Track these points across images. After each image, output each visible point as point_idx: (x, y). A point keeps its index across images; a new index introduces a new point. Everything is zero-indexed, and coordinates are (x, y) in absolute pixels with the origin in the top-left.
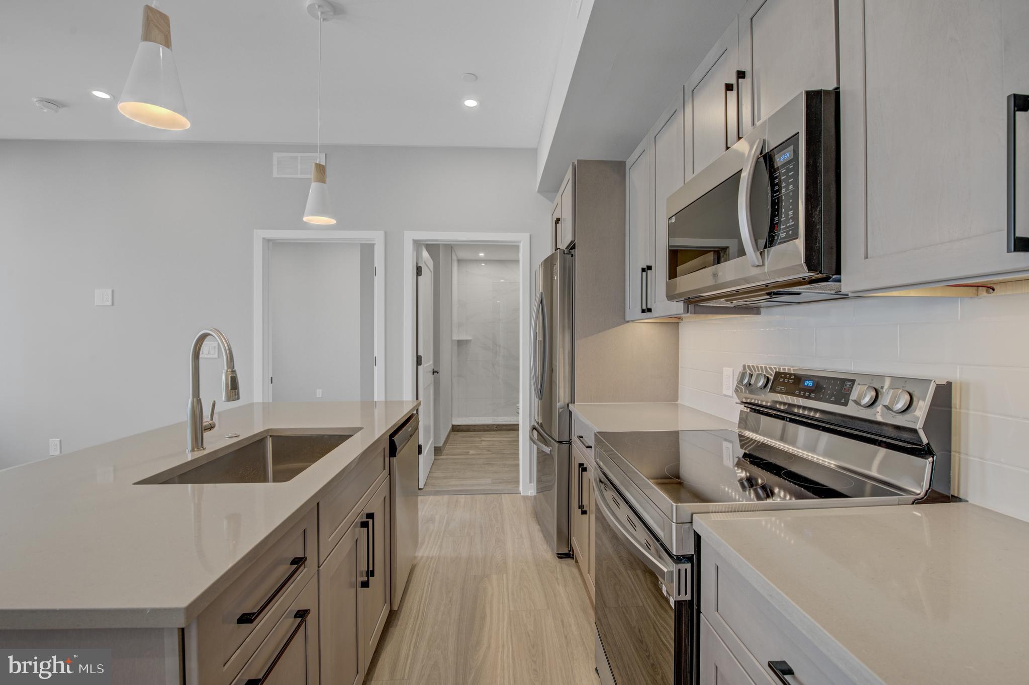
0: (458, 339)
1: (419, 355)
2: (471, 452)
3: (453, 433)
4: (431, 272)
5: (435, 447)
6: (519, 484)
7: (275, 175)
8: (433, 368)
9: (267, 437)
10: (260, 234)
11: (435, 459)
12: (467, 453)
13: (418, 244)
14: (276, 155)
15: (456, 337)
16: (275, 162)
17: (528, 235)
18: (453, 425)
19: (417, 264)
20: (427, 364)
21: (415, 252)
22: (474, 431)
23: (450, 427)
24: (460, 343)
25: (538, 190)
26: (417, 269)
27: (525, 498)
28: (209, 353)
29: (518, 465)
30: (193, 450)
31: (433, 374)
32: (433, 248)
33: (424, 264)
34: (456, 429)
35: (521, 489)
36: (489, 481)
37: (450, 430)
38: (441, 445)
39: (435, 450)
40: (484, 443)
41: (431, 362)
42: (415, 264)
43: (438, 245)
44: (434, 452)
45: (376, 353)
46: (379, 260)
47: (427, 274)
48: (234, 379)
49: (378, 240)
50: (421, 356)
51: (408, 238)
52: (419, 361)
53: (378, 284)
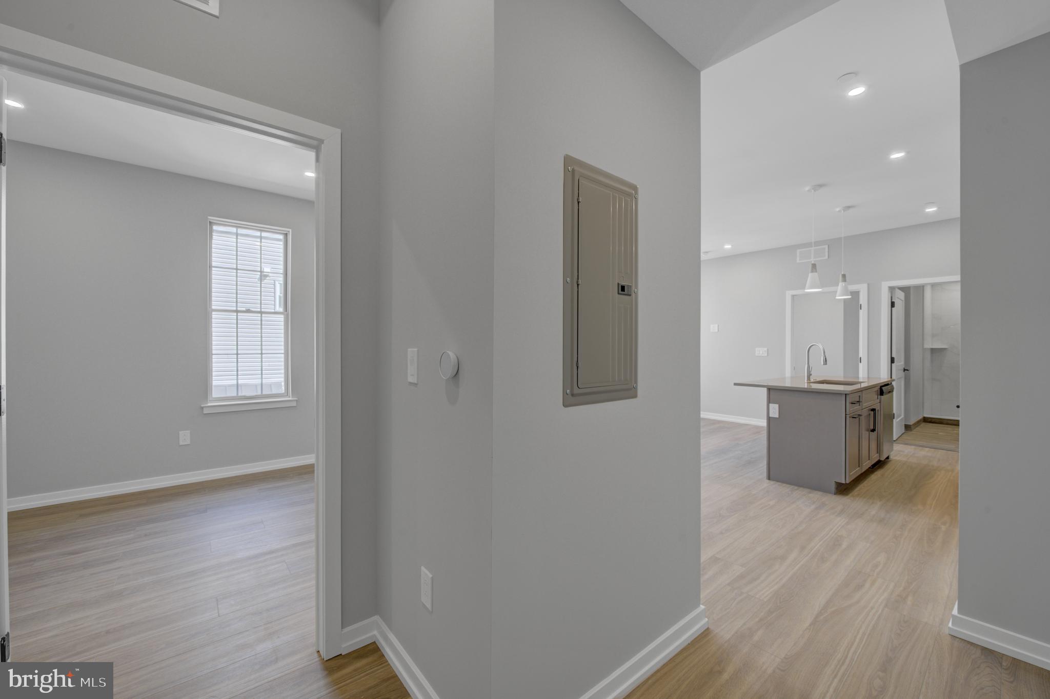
0: (931, 347)
1: (893, 356)
3: (923, 422)
4: (903, 301)
7: (798, 261)
8: (904, 367)
10: (789, 294)
11: (905, 432)
12: (937, 434)
13: (892, 289)
14: (798, 251)
15: (928, 347)
16: (798, 254)
18: (924, 417)
19: (891, 300)
20: (900, 363)
21: (890, 294)
24: (934, 351)
26: (891, 303)
28: (763, 354)
31: (904, 370)
32: (905, 290)
33: (896, 299)
34: (926, 420)
37: (921, 420)
38: (912, 424)
41: (903, 363)
43: (910, 287)
44: (905, 427)
45: (861, 355)
46: (863, 300)
47: (900, 305)
48: (826, 359)
49: (863, 289)
50: (894, 358)
51: (885, 286)
52: (892, 360)
53: (863, 314)
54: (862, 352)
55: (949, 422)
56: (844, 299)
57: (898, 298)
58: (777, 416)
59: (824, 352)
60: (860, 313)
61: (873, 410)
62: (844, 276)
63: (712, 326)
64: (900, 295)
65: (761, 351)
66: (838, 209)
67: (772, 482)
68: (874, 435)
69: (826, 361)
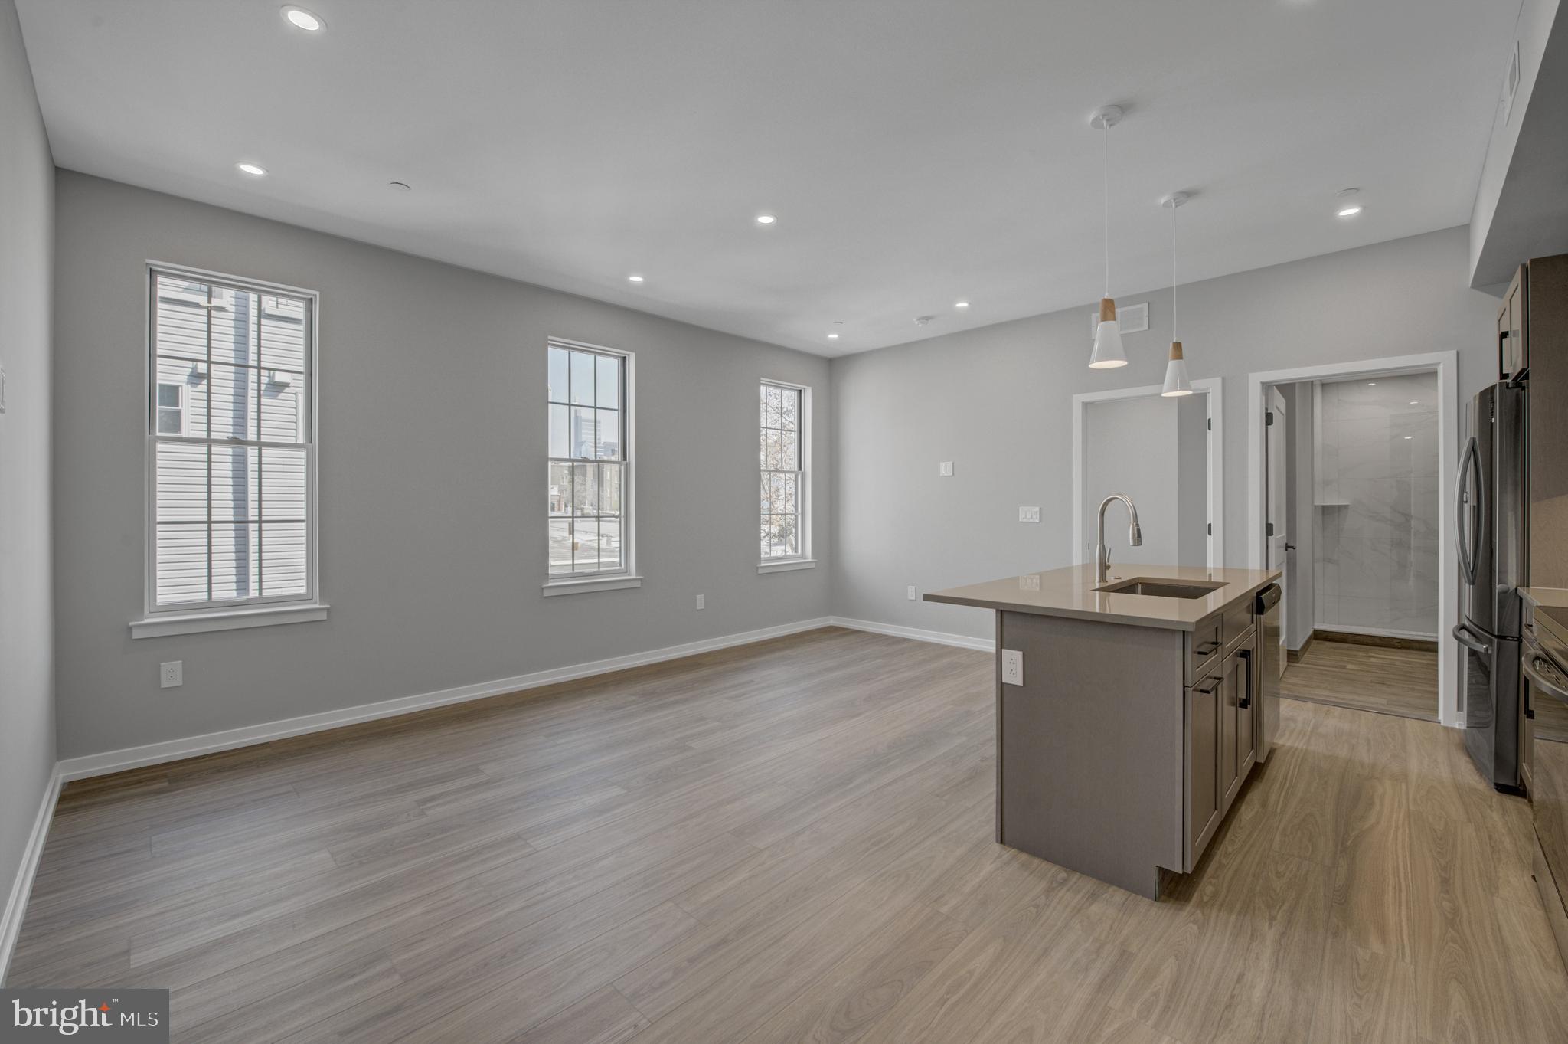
0: (1324, 504)
1: (1269, 522)
2: (1350, 666)
3: (1314, 641)
4: (1283, 414)
5: (1288, 650)
6: (1437, 713)
8: (1285, 542)
9: (1137, 584)
10: (1078, 399)
11: (1288, 666)
12: (1344, 667)
13: (1267, 387)
15: (1319, 502)
17: (1455, 352)
18: (1315, 630)
19: (1266, 409)
20: (1280, 536)
21: (1264, 397)
22: (1354, 643)
23: (1310, 632)
24: (1326, 510)
25: (1472, 284)
26: (1266, 416)
27: (1447, 730)
28: (1032, 517)
29: (1437, 693)
30: (1100, 582)
31: (1286, 550)
32: (1287, 389)
33: (1275, 408)
34: (1319, 636)
35: (1441, 717)
36: (1384, 701)
37: (1311, 636)
38: (1298, 649)
39: (1288, 654)
40: (1372, 660)
41: (1284, 534)
42: (1264, 409)
43: (1294, 384)
44: (1288, 657)
45: (1210, 519)
46: (1214, 411)
47: (1279, 420)
48: (1139, 530)
49: (1213, 387)
50: (1272, 525)
51: (1254, 382)
52: (1269, 530)
53: (1214, 439)
54: (1213, 514)
55: (1357, 638)
56: (1180, 398)
57: (1277, 408)
58: (1018, 681)
59: (1135, 516)
60: (1208, 435)
61: (1245, 654)
62: (1178, 346)
63: (943, 465)
64: (1279, 402)
65: (1028, 514)
66: (1163, 200)
67: (1008, 853)
68: (1244, 713)
69: (1139, 536)
